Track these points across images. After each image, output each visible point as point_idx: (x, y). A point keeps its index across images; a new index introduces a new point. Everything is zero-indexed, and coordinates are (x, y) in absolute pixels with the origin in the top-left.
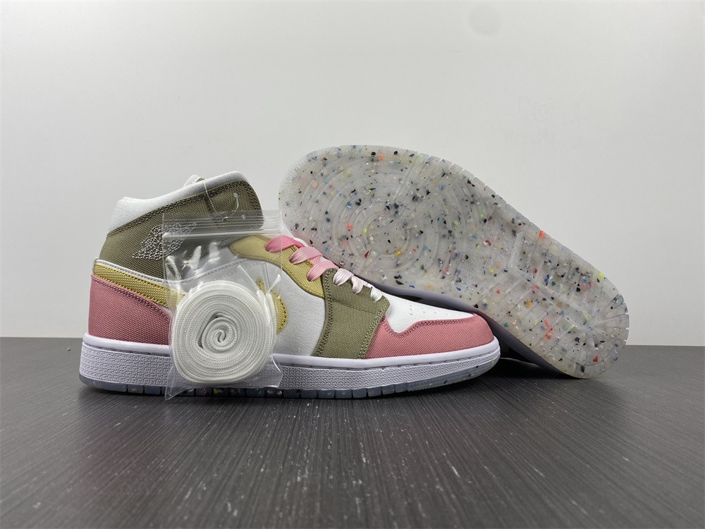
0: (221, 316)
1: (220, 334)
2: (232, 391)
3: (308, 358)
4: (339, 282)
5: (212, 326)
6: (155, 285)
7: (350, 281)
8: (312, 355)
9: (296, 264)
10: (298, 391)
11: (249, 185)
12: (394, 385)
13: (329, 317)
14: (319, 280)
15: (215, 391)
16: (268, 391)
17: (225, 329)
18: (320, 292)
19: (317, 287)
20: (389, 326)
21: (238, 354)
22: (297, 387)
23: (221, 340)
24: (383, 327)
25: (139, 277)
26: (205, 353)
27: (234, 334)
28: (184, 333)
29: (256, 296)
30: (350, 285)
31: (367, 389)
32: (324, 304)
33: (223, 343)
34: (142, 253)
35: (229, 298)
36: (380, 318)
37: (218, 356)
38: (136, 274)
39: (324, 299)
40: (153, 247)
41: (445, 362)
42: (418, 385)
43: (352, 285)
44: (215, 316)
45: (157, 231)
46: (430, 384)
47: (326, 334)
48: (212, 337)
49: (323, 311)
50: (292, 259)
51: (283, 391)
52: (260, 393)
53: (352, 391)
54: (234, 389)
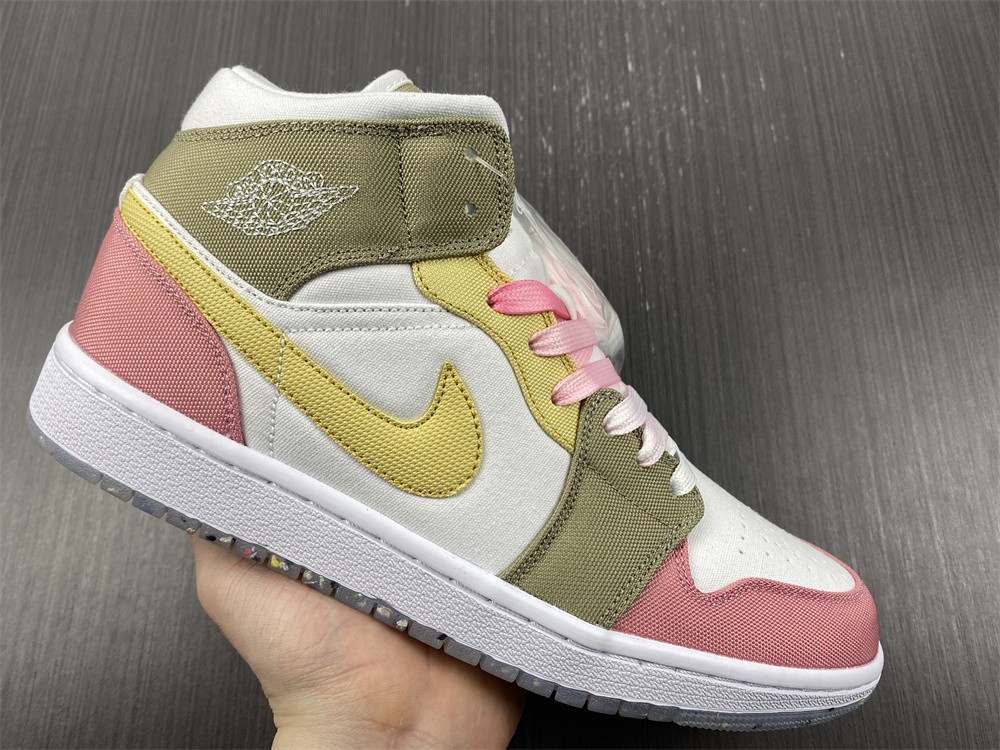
2: (308, 576)
3: (487, 579)
4: (615, 429)
7: (639, 433)
8: (500, 576)
9: (540, 356)
10: (443, 637)
11: (504, 141)
12: (652, 705)
13: (568, 503)
14: (576, 408)
15: (274, 562)
16: (380, 609)
18: (569, 434)
19: (566, 422)
20: (687, 569)
24: (672, 565)
30: (636, 443)
31: (590, 696)
32: (566, 467)
36: (676, 543)
38: (196, 248)
39: (572, 456)
40: (249, 205)
43: (641, 444)
45: (268, 171)
46: (725, 725)
47: (546, 537)
49: (560, 483)
50: (536, 341)
51: (411, 623)
52: (363, 604)
53: (557, 687)
54: (313, 573)
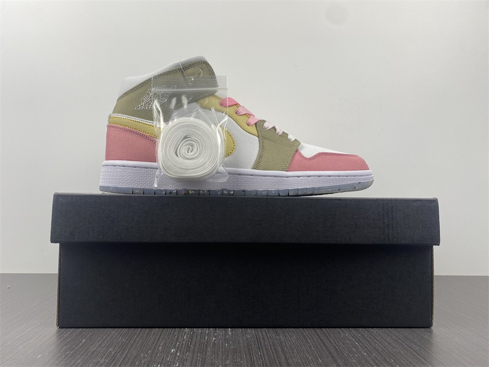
0: (189, 138)
1: (189, 148)
2: (201, 192)
3: (250, 170)
4: (267, 128)
5: (184, 143)
6: (151, 125)
7: (274, 128)
8: (253, 168)
9: (239, 115)
10: (244, 191)
11: (209, 64)
12: (306, 188)
13: (262, 147)
14: (254, 126)
15: (190, 192)
16: (225, 192)
17: (192, 146)
18: (256, 133)
19: (253, 130)
20: (301, 154)
21: (200, 160)
22: (243, 188)
23: (189, 152)
24: (297, 154)
25: (140, 121)
26: (180, 159)
27: (197, 149)
28: (166, 146)
29: (211, 128)
30: (274, 131)
31: (288, 190)
32: (258, 140)
33: (190, 154)
34: (142, 106)
35: (195, 127)
36: (295, 150)
37: (188, 162)
38: (138, 119)
39: (258, 137)
40: (149, 102)
41: (339, 176)
42: (322, 189)
43: (276, 131)
44: (186, 137)
45: (151, 92)
46: (330, 190)
47: (260, 156)
48: (183, 150)
49: (258, 144)
50: (237, 112)
51: (234, 191)
52: (219, 193)
53: (279, 190)
54: (202, 190)
